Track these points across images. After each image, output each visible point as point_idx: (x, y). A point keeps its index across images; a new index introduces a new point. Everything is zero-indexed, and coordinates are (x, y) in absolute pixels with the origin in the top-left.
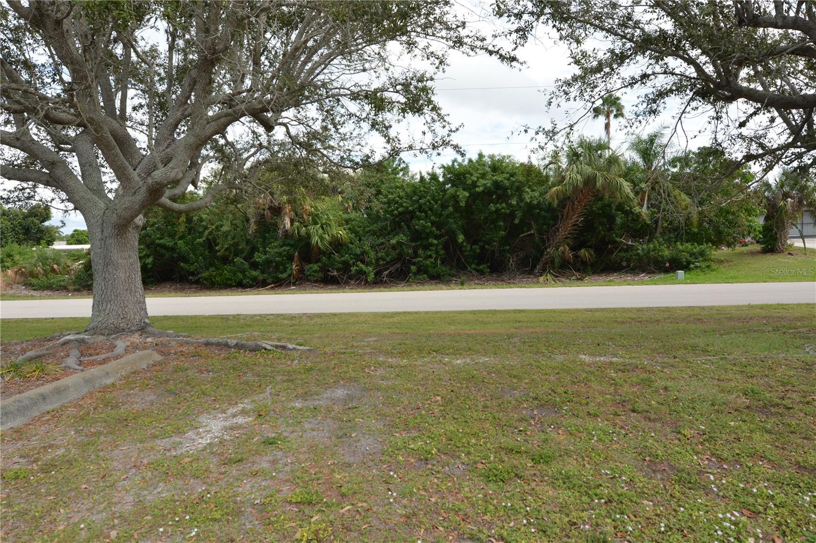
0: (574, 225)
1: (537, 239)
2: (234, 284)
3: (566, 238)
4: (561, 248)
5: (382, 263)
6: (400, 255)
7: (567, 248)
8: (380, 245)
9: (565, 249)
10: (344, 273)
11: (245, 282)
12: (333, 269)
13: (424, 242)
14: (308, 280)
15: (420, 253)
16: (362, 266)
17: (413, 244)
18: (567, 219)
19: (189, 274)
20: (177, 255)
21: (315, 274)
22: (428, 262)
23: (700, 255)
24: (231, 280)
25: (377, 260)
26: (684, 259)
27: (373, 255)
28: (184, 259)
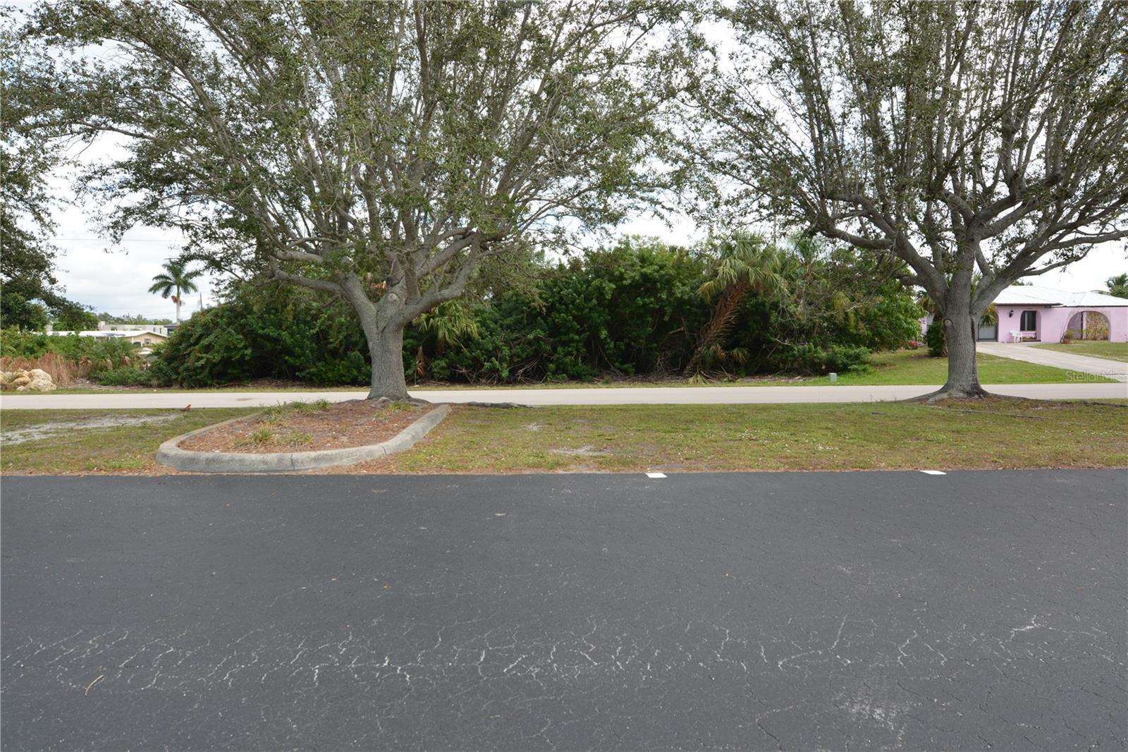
0: (726, 323)
1: (687, 337)
2: (349, 380)
3: (718, 337)
4: (713, 347)
5: (516, 360)
6: (536, 351)
7: (719, 348)
8: (514, 340)
9: (716, 348)
10: (473, 370)
11: (360, 378)
12: (462, 366)
13: (564, 338)
14: (432, 378)
15: (560, 349)
16: (497, 363)
17: (552, 340)
18: (719, 316)
19: (294, 369)
20: (280, 347)
21: (442, 372)
22: (568, 359)
23: (857, 357)
24: (345, 376)
25: (511, 357)
26: (840, 362)
27: (506, 351)
28: (289, 351)
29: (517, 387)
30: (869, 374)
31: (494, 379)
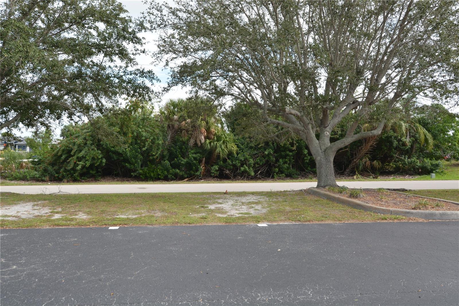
0: (371, 146)
1: (349, 154)
2: (162, 178)
3: (367, 154)
4: (364, 160)
5: (257, 166)
6: (267, 161)
7: (368, 160)
8: (255, 155)
9: (366, 160)
10: (232, 172)
11: (169, 176)
12: (226, 169)
13: (283, 153)
14: (211, 176)
15: (281, 160)
16: (247, 168)
17: (276, 155)
18: (368, 143)
19: (130, 171)
20: (122, 158)
21: (215, 173)
22: (286, 166)
23: (437, 165)
24: (160, 175)
25: (254, 164)
26: (429, 168)
27: (252, 161)
28: (126, 160)
29: (258, 181)
30: (445, 174)
31: (245, 177)
